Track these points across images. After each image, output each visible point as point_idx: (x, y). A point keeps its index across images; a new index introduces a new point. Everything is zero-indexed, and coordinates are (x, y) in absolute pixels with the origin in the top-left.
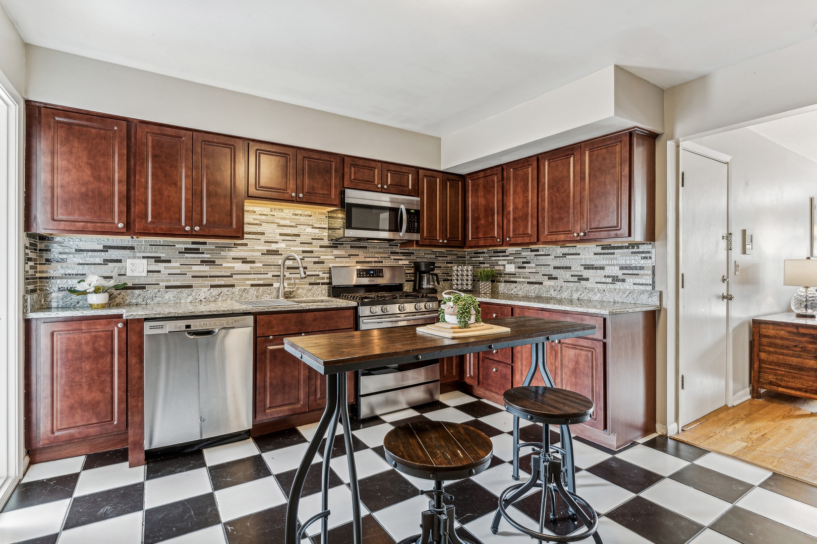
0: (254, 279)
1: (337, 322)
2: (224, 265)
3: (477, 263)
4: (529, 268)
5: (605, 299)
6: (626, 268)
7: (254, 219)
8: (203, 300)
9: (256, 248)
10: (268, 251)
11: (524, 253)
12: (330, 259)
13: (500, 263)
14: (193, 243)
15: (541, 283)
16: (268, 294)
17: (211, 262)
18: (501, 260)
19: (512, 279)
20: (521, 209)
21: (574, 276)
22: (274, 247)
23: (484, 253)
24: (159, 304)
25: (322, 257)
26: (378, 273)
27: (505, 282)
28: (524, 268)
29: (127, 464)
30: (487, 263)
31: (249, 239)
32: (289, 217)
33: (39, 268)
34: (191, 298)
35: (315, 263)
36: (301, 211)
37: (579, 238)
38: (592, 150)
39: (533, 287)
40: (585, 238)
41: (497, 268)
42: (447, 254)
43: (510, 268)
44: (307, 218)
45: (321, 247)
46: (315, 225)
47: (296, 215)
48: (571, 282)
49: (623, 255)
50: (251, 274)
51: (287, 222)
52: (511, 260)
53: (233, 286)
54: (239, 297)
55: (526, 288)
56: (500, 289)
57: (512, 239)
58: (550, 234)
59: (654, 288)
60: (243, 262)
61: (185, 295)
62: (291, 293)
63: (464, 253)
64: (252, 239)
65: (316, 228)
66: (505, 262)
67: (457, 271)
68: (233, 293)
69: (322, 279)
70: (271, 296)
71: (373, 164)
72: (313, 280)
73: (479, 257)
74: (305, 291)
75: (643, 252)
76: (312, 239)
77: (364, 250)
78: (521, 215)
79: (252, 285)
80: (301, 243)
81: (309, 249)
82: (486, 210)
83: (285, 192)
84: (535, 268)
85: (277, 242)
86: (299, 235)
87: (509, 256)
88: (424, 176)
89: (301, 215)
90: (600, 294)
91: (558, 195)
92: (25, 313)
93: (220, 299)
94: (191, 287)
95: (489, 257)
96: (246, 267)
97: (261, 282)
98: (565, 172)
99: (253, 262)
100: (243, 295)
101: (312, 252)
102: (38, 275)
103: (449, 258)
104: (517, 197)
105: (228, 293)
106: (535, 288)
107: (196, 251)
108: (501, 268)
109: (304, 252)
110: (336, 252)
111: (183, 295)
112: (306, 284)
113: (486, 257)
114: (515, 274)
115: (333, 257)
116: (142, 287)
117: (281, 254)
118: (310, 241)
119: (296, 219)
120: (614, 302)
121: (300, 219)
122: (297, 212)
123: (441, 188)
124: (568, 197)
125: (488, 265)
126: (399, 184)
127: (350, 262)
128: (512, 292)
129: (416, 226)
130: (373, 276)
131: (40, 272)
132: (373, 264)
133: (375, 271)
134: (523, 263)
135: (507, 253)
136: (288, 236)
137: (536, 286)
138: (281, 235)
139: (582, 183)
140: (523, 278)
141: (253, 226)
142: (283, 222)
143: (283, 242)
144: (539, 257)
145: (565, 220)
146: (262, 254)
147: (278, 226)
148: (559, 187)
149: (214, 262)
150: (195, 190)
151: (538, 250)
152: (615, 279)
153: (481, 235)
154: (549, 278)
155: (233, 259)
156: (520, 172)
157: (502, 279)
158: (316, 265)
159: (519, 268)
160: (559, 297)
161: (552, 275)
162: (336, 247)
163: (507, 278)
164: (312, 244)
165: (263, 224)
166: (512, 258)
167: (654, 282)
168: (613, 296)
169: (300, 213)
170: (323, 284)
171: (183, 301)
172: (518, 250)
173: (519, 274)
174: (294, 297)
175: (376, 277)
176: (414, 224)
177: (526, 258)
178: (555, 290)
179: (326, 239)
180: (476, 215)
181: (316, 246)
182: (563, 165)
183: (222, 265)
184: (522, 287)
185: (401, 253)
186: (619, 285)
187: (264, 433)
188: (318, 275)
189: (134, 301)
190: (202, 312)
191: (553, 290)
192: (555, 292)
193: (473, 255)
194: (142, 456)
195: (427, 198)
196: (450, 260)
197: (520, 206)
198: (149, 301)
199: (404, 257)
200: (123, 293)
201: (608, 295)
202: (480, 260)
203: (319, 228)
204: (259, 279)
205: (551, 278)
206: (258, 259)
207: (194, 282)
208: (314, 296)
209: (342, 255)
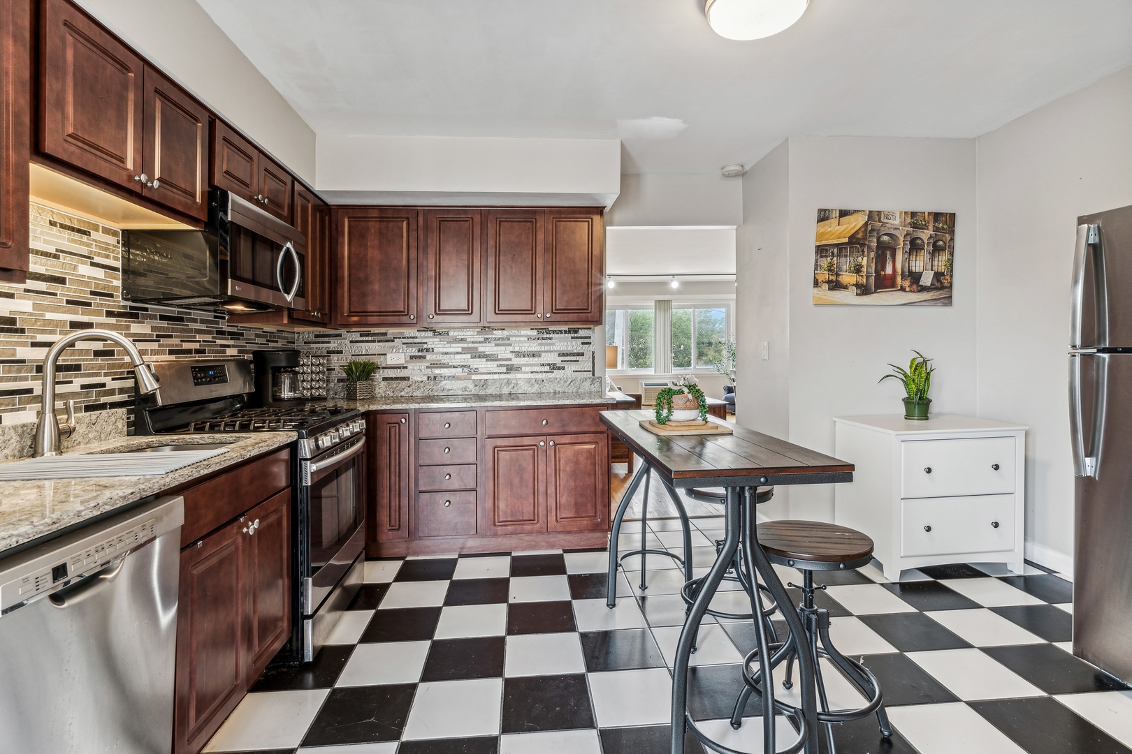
5: (544, 390)
6: (564, 355)
13: (375, 351)
18: (376, 347)
19: (400, 375)
20: (453, 276)
21: (501, 366)
25: (109, 340)
27: (386, 379)
35: (97, 353)
37: (541, 320)
40: (551, 320)
41: (368, 359)
42: (278, 337)
43: (396, 358)
45: (109, 314)
46: (97, 260)
48: (499, 373)
49: (561, 340)
52: (398, 347)
55: (428, 386)
56: (377, 390)
59: (593, 375)
65: (98, 266)
66: (385, 350)
69: (114, 394)
71: (250, 150)
72: (93, 398)
75: (581, 338)
76: (93, 293)
80: (68, 302)
81: (85, 318)
86: (61, 281)
87: (392, 341)
88: (298, 194)
90: (538, 386)
91: (513, 264)
98: (523, 238)
101: (89, 325)
103: (279, 344)
109: (74, 325)
110: (135, 328)
112: (83, 408)
114: (405, 368)
115: (130, 340)
117: (22, 331)
118: (86, 297)
119: (56, 238)
120: (555, 393)
121: (62, 240)
123: (312, 222)
125: (347, 355)
126: (276, 200)
128: (403, 393)
134: (421, 351)
152: (554, 367)
153: (371, 309)
156: (452, 225)
157: (377, 376)
158: (100, 360)
159: (411, 357)
160: (482, 393)
162: (136, 316)
163: (390, 373)
164: (89, 304)
166: (400, 344)
167: (594, 370)
168: (554, 386)
170: (114, 405)
173: (413, 367)
175: (219, 382)
177: (425, 343)
179: (119, 294)
181: (98, 313)
182: (520, 228)
184: (421, 385)
185: (229, 333)
186: (557, 374)
188: (103, 385)
191: (473, 385)
197: (451, 272)
201: (548, 386)
203: (104, 266)
208: (100, 437)
209: (145, 335)
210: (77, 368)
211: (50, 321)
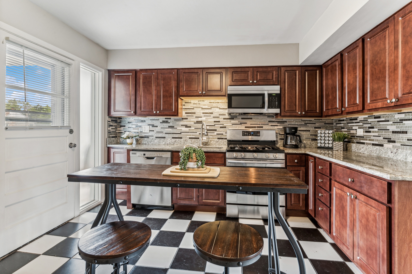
0: (190, 135)
1: (214, 160)
2: (178, 128)
3: (340, 128)
4: (373, 132)
7: (191, 106)
8: (168, 144)
9: (191, 120)
10: (197, 121)
11: (370, 120)
12: (229, 126)
13: (354, 128)
14: (166, 118)
15: (382, 145)
16: (196, 143)
17: (172, 127)
18: (354, 126)
19: (362, 141)
20: (352, 84)
22: (200, 119)
23: (343, 120)
24: (153, 144)
25: (225, 124)
26: (256, 133)
27: (357, 143)
28: (370, 132)
29: (126, 207)
30: (346, 128)
31: (188, 116)
32: (207, 104)
33: (118, 129)
34: (164, 142)
35: (221, 127)
36: (213, 101)
37: (393, 105)
38: (404, 17)
39: (375, 149)
40: (399, 103)
41: (352, 132)
42: (315, 122)
43: (360, 132)
44: (216, 104)
45: (224, 119)
47: (211, 103)
48: (407, 145)
50: (189, 133)
51: (207, 107)
52: (361, 125)
53: (181, 138)
54: (183, 143)
55: (370, 149)
56: (353, 148)
57: (347, 109)
58: (371, 102)
60: (186, 127)
61: (162, 141)
62: (207, 143)
63: (332, 121)
64: (190, 116)
65: (221, 109)
66: (357, 128)
67: (321, 133)
68: (181, 141)
69: (225, 136)
70: (198, 144)
71: (247, 69)
72: (219, 136)
73: (341, 124)
74: (215, 142)
77: (251, 120)
78: (352, 89)
79: (190, 138)
80: (213, 117)
81: (218, 120)
82: (332, 88)
83: (197, 91)
84: (377, 132)
85: (201, 117)
86: (212, 113)
87: (359, 122)
88: (305, 70)
89: (213, 103)
91: (376, 67)
92: (107, 145)
93: (175, 144)
94: (165, 138)
95: (347, 123)
96: (187, 129)
97: (194, 137)
98: (382, 46)
99: (190, 127)
100: (185, 142)
101: (219, 122)
102: (118, 131)
103: (317, 125)
104: (350, 75)
105: (178, 141)
106: (377, 149)
107: (167, 122)
108: (354, 132)
109: (215, 122)
110: (233, 121)
111: (161, 141)
112: (216, 138)
113: (345, 123)
114: (363, 137)
115: (231, 124)
116: (148, 137)
118: (218, 116)
119: (211, 105)
121: (213, 105)
122: (212, 101)
123: (300, 77)
124: (384, 67)
125: (346, 130)
126: (266, 79)
127: (241, 127)
128: (360, 151)
129: (277, 104)
130: (253, 135)
131: (119, 130)
132: (256, 129)
133: (255, 133)
134: (369, 128)
135: (358, 121)
136: (207, 114)
137: (377, 147)
138: (203, 113)
139: (396, 52)
140: (369, 140)
141: (190, 110)
142: (204, 107)
143: (204, 117)
144: (381, 123)
145: (382, 88)
146: (194, 123)
147: (202, 109)
148: (377, 60)
149: (174, 127)
150: (158, 95)
151: (379, 117)
153: (330, 108)
154: (389, 142)
155: (181, 125)
156: (352, 54)
157: (355, 141)
158: (221, 129)
159: (366, 132)
160: (395, 158)
161: (390, 139)
162: (233, 119)
163: (358, 140)
165: (194, 108)
166: (361, 124)
169: (213, 102)
170: (225, 139)
171: (161, 144)
172: (365, 118)
173: (366, 137)
174: (209, 145)
175: (255, 136)
176: (275, 103)
177: (371, 124)
178: (392, 152)
179: (227, 114)
180: (327, 93)
181: (221, 119)
182: (380, 39)
183: (177, 128)
184: (367, 147)
185: (276, 122)
187: (180, 210)
188: (223, 134)
189: (144, 143)
190: (150, 149)
191: (390, 152)
192: (392, 154)
193: (338, 122)
194: (131, 206)
195: (288, 85)
196: (317, 126)
197: (351, 82)
198: (149, 143)
199: (279, 124)
200: (141, 139)
202: (341, 126)
203: (223, 109)
204: (193, 135)
205: (390, 141)
206: (192, 125)
207: (166, 136)
208: (219, 145)
209: (237, 123)
210: (216, 130)
211: (209, 121)
